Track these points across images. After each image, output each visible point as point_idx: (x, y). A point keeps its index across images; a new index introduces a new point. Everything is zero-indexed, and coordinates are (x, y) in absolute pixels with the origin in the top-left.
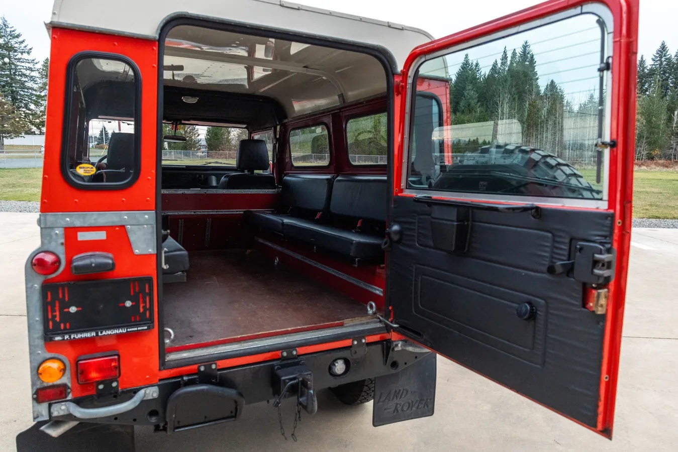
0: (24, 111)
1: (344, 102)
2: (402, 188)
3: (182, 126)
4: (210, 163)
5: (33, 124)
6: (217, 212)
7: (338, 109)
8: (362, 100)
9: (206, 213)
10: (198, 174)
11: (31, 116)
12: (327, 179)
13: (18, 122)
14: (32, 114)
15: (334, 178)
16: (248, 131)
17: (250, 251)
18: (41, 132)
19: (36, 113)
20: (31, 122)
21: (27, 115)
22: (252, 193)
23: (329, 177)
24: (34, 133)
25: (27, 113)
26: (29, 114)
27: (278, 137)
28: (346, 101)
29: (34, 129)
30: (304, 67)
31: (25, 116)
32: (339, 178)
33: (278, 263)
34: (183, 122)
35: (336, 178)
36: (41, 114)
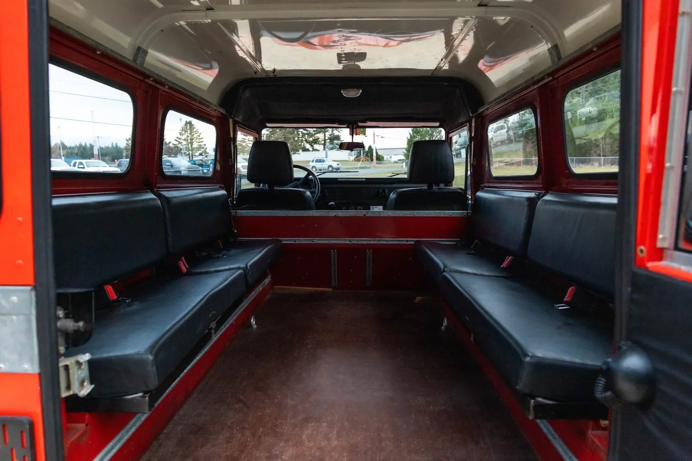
0: (302, 132)
1: (559, 59)
2: (659, 244)
3: (362, 130)
4: (398, 174)
5: (307, 142)
6: (379, 241)
7: (549, 75)
8: (590, 46)
9: (365, 242)
10: (380, 188)
11: (306, 136)
12: (529, 199)
13: (296, 141)
14: (307, 134)
15: (538, 197)
16: (445, 130)
17: (420, 298)
18: (313, 149)
19: (310, 133)
20: (306, 141)
21: (304, 135)
22: (430, 216)
23: (532, 195)
24: (308, 150)
25: (304, 133)
26: (305, 134)
27: (473, 135)
28: (563, 56)
29: (308, 146)
30: (479, 5)
31: (302, 136)
32: (548, 197)
33: (447, 327)
34: (360, 124)
35: (543, 196)
36: (314, 133)
